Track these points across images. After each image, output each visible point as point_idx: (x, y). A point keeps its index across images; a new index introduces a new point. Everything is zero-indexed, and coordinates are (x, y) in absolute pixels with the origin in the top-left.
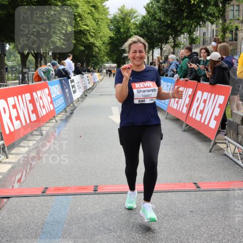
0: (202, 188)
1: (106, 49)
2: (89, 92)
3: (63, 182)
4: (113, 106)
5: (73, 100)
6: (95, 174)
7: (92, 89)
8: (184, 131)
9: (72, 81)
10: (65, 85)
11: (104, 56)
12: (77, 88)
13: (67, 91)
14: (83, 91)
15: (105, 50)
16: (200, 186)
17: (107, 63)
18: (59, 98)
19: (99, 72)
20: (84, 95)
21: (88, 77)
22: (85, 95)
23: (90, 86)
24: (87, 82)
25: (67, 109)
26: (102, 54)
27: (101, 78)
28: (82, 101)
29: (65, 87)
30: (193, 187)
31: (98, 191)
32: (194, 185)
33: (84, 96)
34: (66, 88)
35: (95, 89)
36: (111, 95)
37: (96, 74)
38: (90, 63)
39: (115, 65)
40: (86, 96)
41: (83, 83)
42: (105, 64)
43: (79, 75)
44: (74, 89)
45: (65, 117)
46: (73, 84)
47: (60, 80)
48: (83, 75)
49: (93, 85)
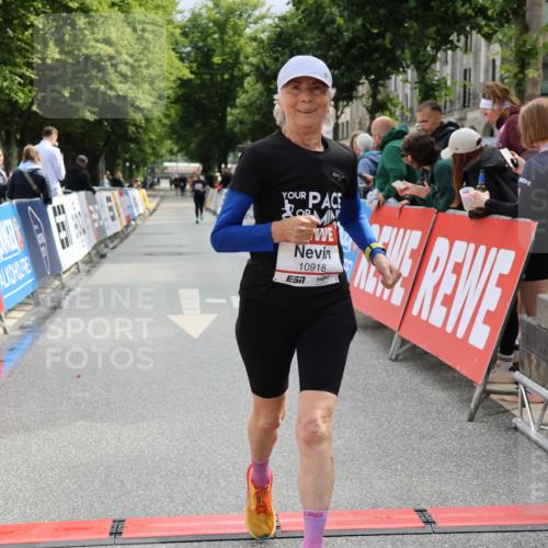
0: (440, 525)
1: (167, 116)
2: (111, 245)
3: (17, 511)
4: (184, 287)
5: (61, 268)
6: (118, 484)
7: (120, 236)
8: (396, 359)
9: (60, 210)
10: (36, 222)
11: (161, 140)
12: (73, 232)
13: (41, 238)
14: (95, 241)
15: (165, 121)
16: (434, 518)
17: (170, 161)
18: (17, 258)
19: (144, 186)
20: (98, 253)
21: (109, 199)
22: (97, 256)
23: (114, 227)
24: (107, 214)
25: (42, 296)
26: (154, 131)
27: (152, 205)
28: (88, 272)
29: (36, 227)
30: (412, 521)
31: (124, 535)
32: (416, 516)
33: (95, 259)
34: (39, 231)
35: (132, 237)
36: (179, 254)
37: (137, 194)
38: (119, 161)
39: (195, 167)
40: (103, 256)
41: (95, 216)
42: (166, 164)
43: (83, 193)
44: (63, 235)
45: (33, 318)
46: (60, 218)
47: (18, 205)
48: (94, 192)
49: (127, 226)
